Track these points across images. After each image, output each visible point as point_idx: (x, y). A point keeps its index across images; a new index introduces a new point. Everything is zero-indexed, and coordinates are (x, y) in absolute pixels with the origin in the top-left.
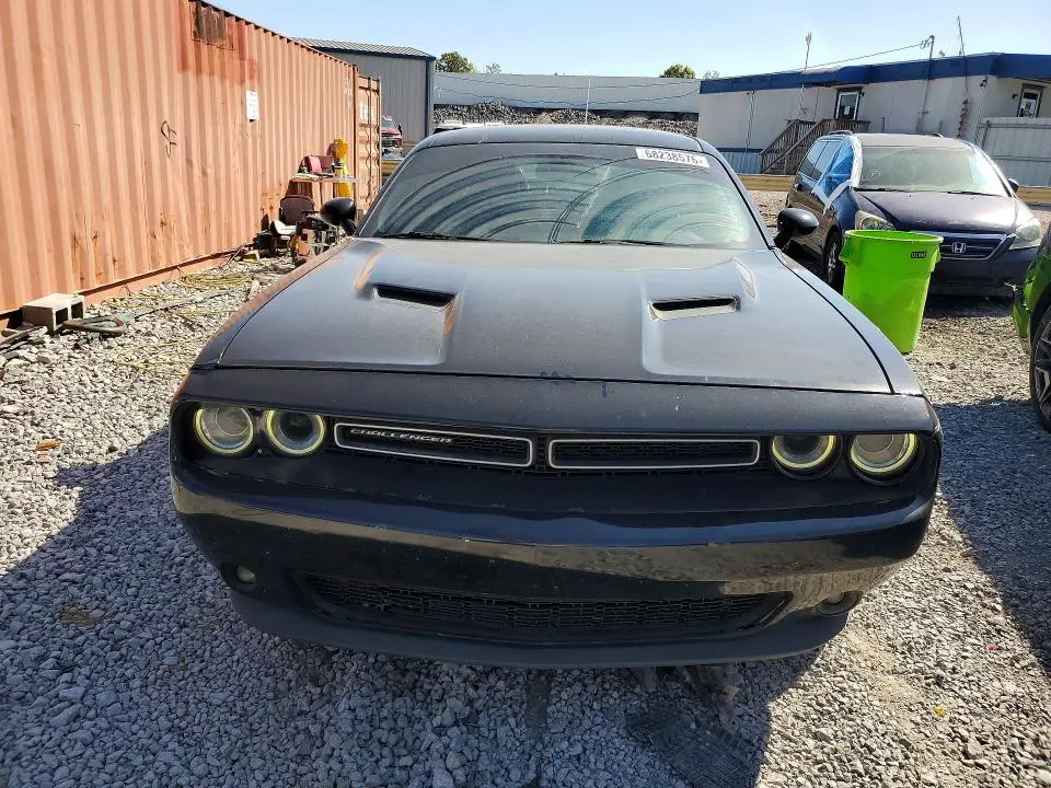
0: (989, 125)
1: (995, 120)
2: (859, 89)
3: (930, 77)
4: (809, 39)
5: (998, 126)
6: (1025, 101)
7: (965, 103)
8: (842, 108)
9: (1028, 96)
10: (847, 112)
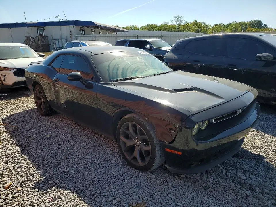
0: (77, 37)
1: (78, 36)
2: (43, 28)
3: (61, 25)
4: (24, 14)
5: (79, 37)
6: (82, 31)
7: (71, 32)
8: (40, 33)
9: (82, 30)
10: (41, 34)
